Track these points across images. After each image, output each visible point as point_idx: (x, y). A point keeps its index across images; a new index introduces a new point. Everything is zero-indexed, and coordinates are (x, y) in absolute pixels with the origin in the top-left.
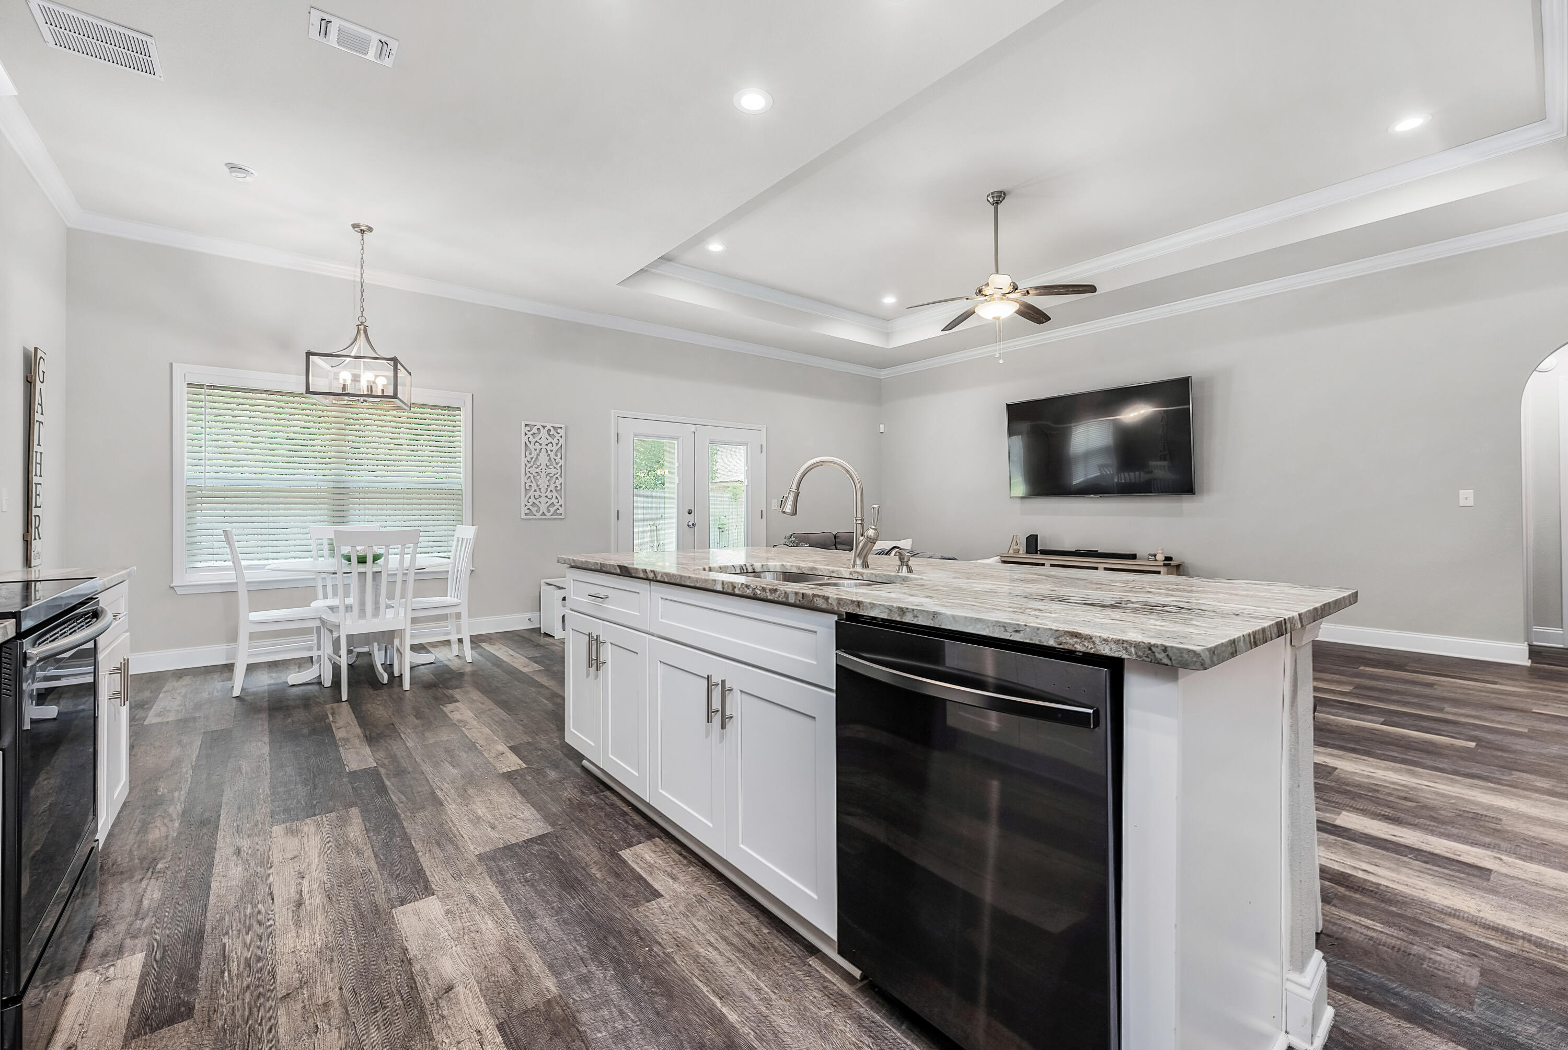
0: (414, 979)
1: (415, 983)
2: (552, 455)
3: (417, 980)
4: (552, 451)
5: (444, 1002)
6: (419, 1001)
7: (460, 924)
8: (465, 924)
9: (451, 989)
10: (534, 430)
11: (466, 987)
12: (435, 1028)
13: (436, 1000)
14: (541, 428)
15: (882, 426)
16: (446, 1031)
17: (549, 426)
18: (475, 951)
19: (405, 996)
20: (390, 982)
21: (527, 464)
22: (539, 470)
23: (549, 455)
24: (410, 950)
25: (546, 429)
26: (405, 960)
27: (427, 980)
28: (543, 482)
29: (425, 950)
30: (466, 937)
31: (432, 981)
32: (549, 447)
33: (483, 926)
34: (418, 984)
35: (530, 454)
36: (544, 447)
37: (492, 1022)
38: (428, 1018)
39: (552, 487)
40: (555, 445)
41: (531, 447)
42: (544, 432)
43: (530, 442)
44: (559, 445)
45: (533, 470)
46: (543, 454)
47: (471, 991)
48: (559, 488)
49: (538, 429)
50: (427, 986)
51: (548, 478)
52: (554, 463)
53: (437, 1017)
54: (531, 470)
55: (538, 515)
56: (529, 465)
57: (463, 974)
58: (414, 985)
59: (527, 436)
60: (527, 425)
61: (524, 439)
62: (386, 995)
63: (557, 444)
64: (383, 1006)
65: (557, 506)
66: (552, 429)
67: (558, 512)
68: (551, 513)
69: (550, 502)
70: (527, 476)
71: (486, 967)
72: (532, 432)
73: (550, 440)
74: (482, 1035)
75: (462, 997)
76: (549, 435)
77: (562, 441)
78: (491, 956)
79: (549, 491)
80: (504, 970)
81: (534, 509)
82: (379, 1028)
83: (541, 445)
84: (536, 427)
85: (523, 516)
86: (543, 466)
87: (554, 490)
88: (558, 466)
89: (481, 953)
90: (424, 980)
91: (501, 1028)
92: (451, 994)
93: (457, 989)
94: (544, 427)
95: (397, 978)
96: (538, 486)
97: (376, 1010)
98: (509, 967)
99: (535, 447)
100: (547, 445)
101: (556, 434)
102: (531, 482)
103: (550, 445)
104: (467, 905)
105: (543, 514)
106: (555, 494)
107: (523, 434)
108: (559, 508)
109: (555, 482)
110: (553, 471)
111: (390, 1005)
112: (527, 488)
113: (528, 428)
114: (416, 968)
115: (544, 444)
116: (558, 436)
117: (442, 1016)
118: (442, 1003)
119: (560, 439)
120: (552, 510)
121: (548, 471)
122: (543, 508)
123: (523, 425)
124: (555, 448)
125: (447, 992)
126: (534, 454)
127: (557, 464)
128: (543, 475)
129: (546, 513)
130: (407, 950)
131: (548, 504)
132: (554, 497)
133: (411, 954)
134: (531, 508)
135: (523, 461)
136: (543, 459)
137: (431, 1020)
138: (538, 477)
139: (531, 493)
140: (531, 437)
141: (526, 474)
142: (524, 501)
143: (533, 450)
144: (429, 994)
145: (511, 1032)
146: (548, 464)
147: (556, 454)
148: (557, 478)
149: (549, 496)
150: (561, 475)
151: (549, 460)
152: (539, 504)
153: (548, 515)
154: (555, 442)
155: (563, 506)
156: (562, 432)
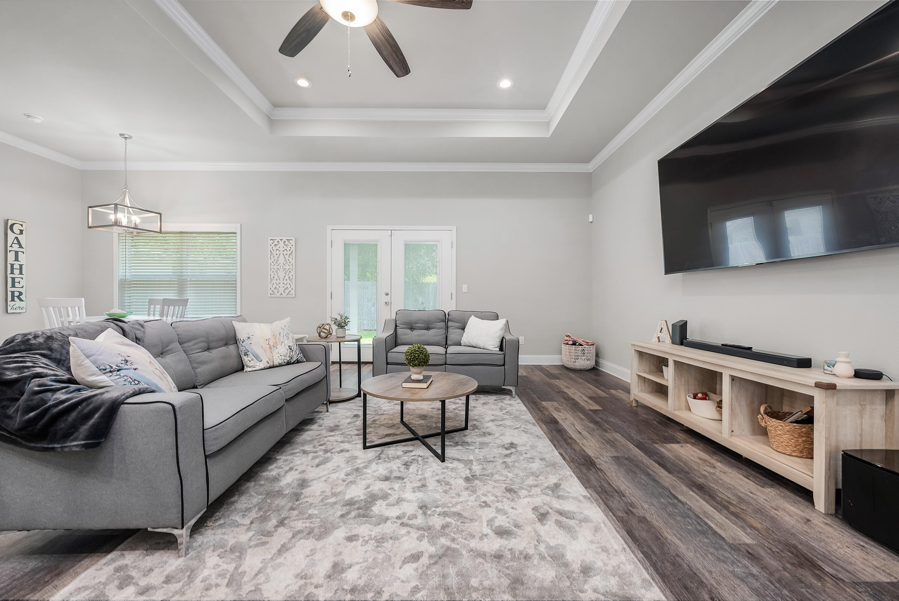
2: (287, 257)
4: (286, 254)
10: (276, 243)
14: (280, 241)
15: (591, 216)
17: (284, 239)
21: (272, 263)
22: (279, 267)
23: (285, 258)
25: (283, 241)
28: (281, 274)
32: (285, 252)
35: (273, 257)
39: (287, 277)
40: (288, 251)
41: (274, 253)
42: (281, 243)
43: (273, 250)
44: (291, 251)
45: (275, 267)
46: (282, 256)
48: (291, 278)
49: (278, 241)
51: (284, 271)
52: (288, 262)
54: (274, 267)
55: (278, 295)
56: (273, 264)
59: (271, 247)
60: (271, 240)
61: (270, 248)
63: (290, 250)
66: (286, 241)
67: (291, 293)
68: (286, 294)
69: (285, 287)
70: (272, 271)
72: (274, 244)
73: (285, 248)
76: (285, 245)
77: (293, 248)
79: (285, 279)
81: (276, 291)
83: (280, 251)
84: (276, 241)
85: (269, 295)
86: (282, 265)
87: (288, 279)
96: (278, 277)
99: (277, 253)
100: (283, 251)
101: (289, 244)
102: (275, 274)
103: (286, 251)
105: (281, 294)
106: (289, 281)
107: (269, 245)
108: (291, 290)
109: (289, 274)
110: (288, 267)
112: (272, 278)
113: (272, 241)
115: (282, 251)
119: (291, 247)
120: (287, 291)
121: (285, 267)
122: (281, 290)
123: (269, 240)
124: (289, 253)
126: (276, 257)
127: (290, 263)
128: (281, 270)
129: (283, 293)
132: (288, 284)
134: (274, 290)
135: (270, 261)
136: (281, 260)
138: (278, 271)
139: (274, 281)
140: (274, 247)
141: (271, 269)
142: (270, 286)
143: (275, 255)
146: (284, 263)
147: (289, 257)
148: (290, 272)
149: (285, 283)
150: (292, 270)
151: (285, 260)
152: (279, 288)
153: (284, 295)
154: (288, 249)
155: (294, 289)
156: (293, 242)
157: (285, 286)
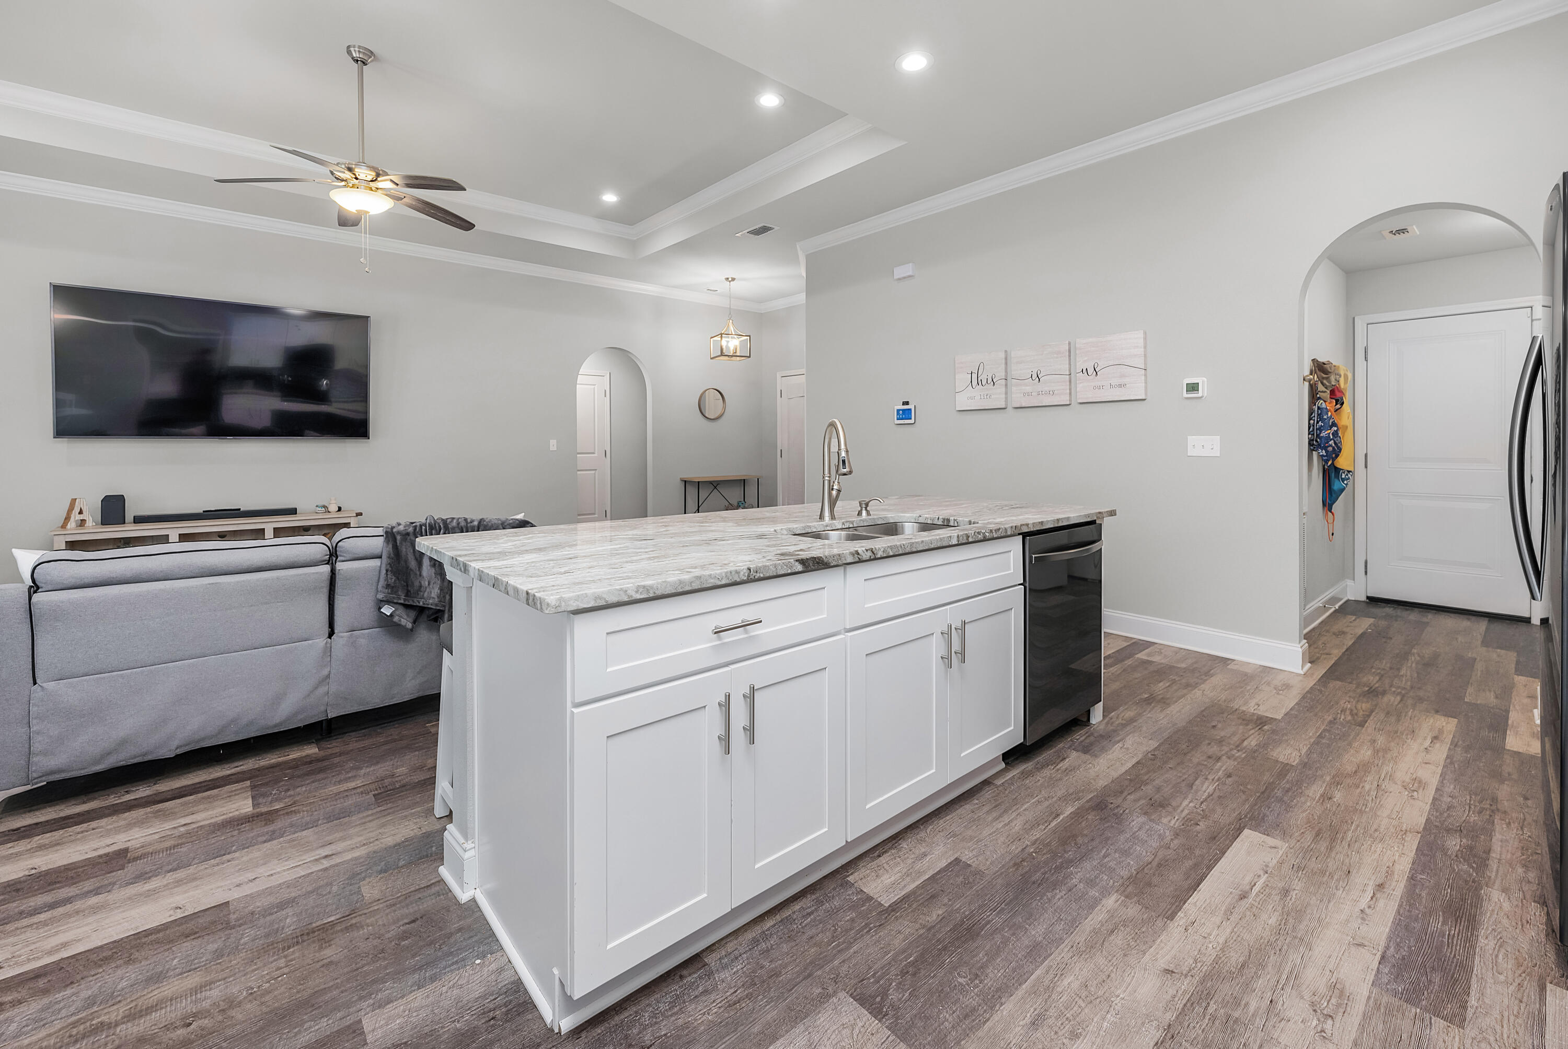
0: (1183, 1009)
1: (1185, 1005)
3: (1181, 1006)
5: (1183, 968)
6: (1198, 989)
7: (1086, 1011)
8: (1083, 1005)
9: (1167, 970)
11: (1156, 960)
12: (1209, 960)
13: (1186, 976)
16: (1204, 951)
18: (1113, 975)
19: (1204, 1005)
20: (1203, 1031)
24: (1155, 1040)
26: (1169, 1035)
27: (1174, 997)
29: (1143, 1024)
30: (1100, 993)
31: (1172, 992)
33: (1075, 985)
34: (1184, 1002)
37: (1172, 925)
38: (1206, 971)
47: (1157, 953)
50: (1180, 992)
53: (1199, 965)
57: (1145, 969)
58: (1189, 1005)
62: (1217, 1022)
64: (1228, 1017)
71: (1125, 955)
74: (1186, 926)
75: (1168, 957)
78: (1110, 958)
80: (1118, 940)
82: (1247, 1004)
89: (1112, 968)
90: (1176, 999)
91: (1172, 917)
92: (1172, 967)
93: (1162, 965)
95: (1194, 1027)
97: (1236, 1021)
98: (1112, 937)
104: (1050, 1021)
111: (1222, 1011)
114: (1170, 1016)
117: (1196, 961)
118: (1185, 969)
125: (1173, 972)
130: (1157, 1044)
133: (1158, 1035)
137: (1206, 968)
144: (1186, 985)
145: (1169, 910)
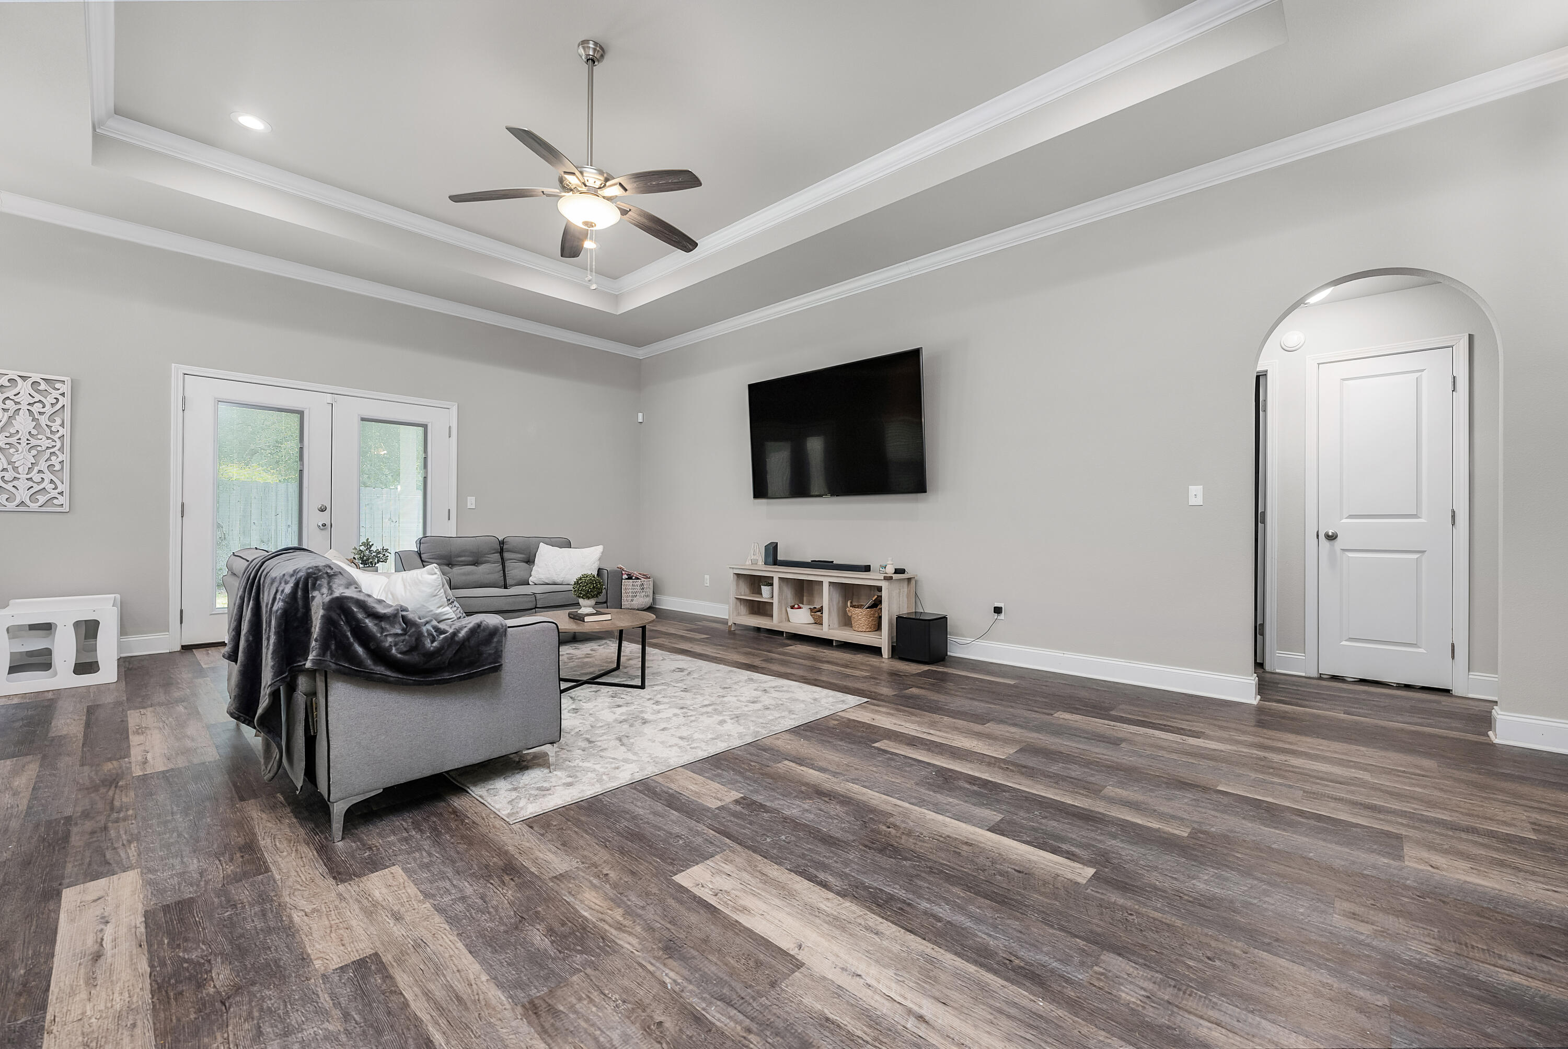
2: (43, 420)
4: (42, 413)
14: (21, 379)
15: (640, 415)
17: (36, 377)
22: (13, 440)
23: (35, 419)
25: (30, 381)
28: (23, 458)
32: (37, 408)
36: (24, 407)
39: (43, 466)
40: (48, 406)
42: (26, 384)
44: (58, 406)
46: (25, 416)
48: (58, 467)
49: (15, 379)
51: (34, 452)
52: (48, 431)
55: (11, 506)
63: (53, 405)
65: (54, 493)
66: (42, 382)
67: (55, 501)
68: (39, 504)
69: (37, 488)
73: (38, 397)
76: (38, 391)
77: (65, 402)
79: (35, 471)
81: (3, 497)
83: (19, 402)
86: (24, 435)
87: (46, 470)
88: (56, 437)
94: (24, 378)
96: (12, 463)
99: (6, 406)
100: (32, 404)
101: (51, 390)
103: (40, 405)
105: (22, 504)
106: (48, 476)
108: (57, 497)
109: (49, 460)
110: (46, 443)
115: (26, 402)
116: (56, 394)
119: (59, 397)
120: (42, 499)
121: (34, 442)
122: (22, 495)
124: (49, 410)
126: (3, 417)
128: (23, 447)
129: (28, 502)
131: (32, 491)
132: (47, 481)
136: (23, 423)
138: (12, 450)
143: (1, 411)
146: (34, 432)
147: (51, 418)
148: (53, 453)
149: (37, 478)
150: (61, 449)
151: (37, 426)
152: (13, 490)
153: (34, 506)
154: (49, 400)
155: (66, 494)
156: (64, 388)
157: (35, 485)
